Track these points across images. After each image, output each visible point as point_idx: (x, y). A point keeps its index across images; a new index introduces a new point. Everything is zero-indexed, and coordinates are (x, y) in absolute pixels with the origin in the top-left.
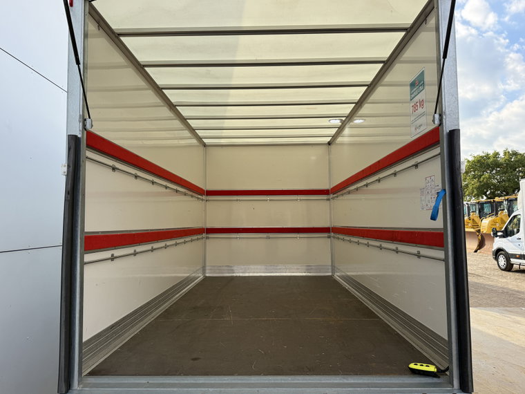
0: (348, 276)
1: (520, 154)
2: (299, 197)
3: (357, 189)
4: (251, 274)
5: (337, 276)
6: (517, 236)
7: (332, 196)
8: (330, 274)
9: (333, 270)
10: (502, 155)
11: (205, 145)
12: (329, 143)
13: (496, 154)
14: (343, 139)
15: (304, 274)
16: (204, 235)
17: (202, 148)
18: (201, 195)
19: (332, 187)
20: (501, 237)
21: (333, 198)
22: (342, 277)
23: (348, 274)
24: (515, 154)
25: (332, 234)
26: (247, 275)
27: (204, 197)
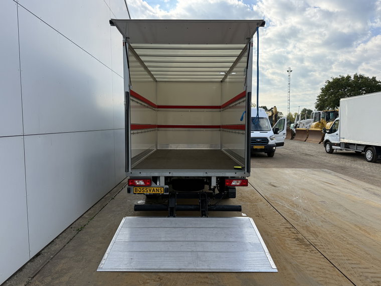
0: (229, 150)
1: (365, 78)
2: (205, 110)
3: (233, 106)
4: (180, 149)
5: (223, 150)
6: (336, 133)
7: (222, 109)
8: (220, 149)
9: (221, 147)
10: (352, 78)
11: (156, 81)
12: (221, 81)
13: (349, 77)
14: (227, 80)
15: (209, 149)
16: (157, 129)
17: (155, 83)
18: (154, 107)
19: (222, 104)
20: (329, 133)
21: (222, 111)
22: (226, 150)
23: (230, 148)
24: (361, 77)
25: (221, 129)
26: (178, 149)
27: (156, 109)
